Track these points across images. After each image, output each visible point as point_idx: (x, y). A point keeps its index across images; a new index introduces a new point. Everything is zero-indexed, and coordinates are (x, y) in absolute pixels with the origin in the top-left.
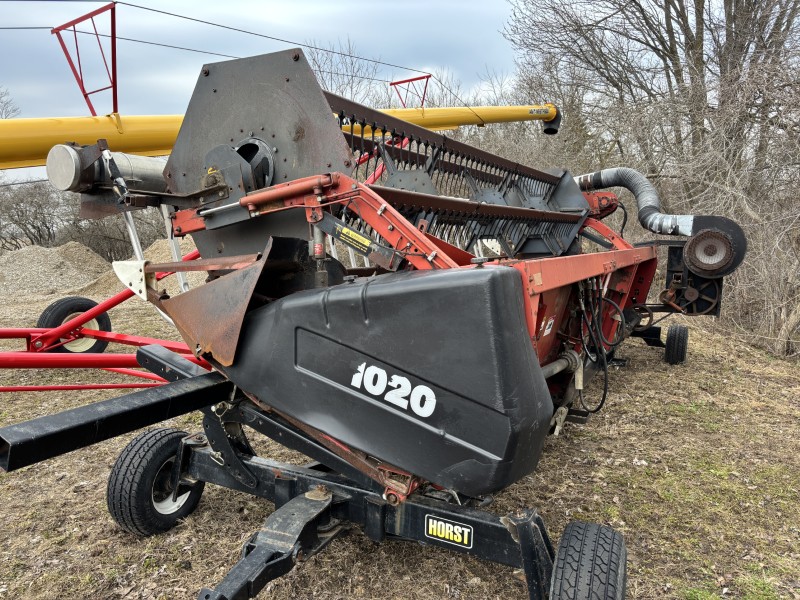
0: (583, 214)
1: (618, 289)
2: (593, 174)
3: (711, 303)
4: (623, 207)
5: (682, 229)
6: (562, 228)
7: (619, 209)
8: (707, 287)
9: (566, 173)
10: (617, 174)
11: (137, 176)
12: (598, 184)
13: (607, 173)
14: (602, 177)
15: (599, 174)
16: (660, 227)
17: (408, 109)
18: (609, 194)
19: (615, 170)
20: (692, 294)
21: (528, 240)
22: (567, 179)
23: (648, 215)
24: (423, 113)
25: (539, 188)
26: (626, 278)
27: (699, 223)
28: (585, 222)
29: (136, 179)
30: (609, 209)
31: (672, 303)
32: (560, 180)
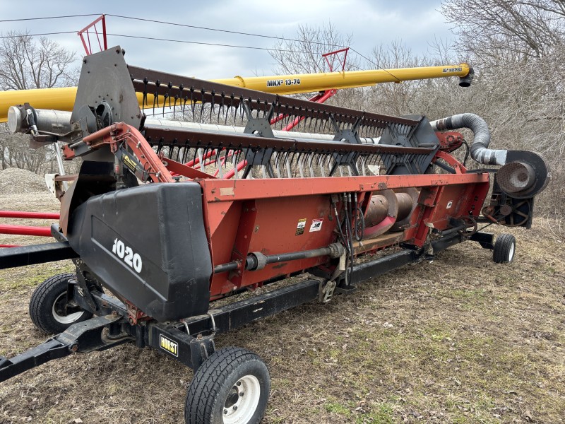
0: (434, 148)
1: (425, 204)
2: (446, 118)
3: (525, 218)
4: (466, 143)
5: (498, 161)
6: (420, 158)
7: (464, 145)
8: (522, 205)
9: (424, 118)
10: (463, 119)
11: (61, 123)
12: (449, 126)
13: (456, 118)
14: (452, 121)
15: (450, 119)
16: (483, 158)
17: (333, 73)
18: (455, 133)
19: (461, 115)
20: (506, 210)
21: (396, 166)
22: (425, 122)
23: (476, 149)
24: (344, 75)
25: (404, 129)
26: (430, 196)
27: (512, 156)
28: (437, 154)
29: (60, 125)
30: (456, 144)
31: (489, 216)
32: (420, 123)
